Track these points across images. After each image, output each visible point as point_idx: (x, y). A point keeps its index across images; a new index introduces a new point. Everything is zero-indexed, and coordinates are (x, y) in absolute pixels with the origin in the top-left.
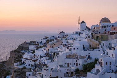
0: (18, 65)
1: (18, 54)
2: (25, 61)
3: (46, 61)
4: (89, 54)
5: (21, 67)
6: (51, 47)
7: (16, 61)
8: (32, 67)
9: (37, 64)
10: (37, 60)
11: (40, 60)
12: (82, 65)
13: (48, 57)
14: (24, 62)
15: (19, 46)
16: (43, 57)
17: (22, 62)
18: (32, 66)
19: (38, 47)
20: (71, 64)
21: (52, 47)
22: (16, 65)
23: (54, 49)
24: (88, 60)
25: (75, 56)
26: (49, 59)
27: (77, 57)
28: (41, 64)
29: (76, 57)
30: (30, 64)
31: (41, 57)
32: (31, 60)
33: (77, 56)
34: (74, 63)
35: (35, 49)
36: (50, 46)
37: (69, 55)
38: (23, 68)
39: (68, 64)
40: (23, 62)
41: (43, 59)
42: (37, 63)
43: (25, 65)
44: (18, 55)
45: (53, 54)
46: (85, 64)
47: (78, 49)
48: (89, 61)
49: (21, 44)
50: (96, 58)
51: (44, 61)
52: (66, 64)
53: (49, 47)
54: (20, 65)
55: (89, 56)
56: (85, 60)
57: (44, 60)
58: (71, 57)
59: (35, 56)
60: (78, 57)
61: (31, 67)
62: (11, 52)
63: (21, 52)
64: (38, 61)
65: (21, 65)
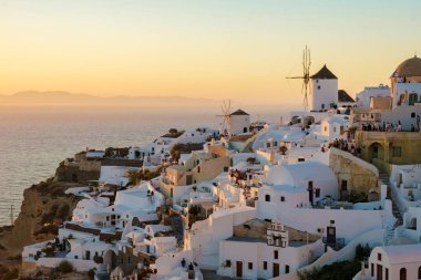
0: (38, 256)
1: (52, 202)
2: (71, 237)
3: (154, 242)
4: (333, 222)
5: (53, 262)
6: (184, 178)
7: (41, 232)
8: (98, 266)
9: (117, 253)
10: (118, 236)
11: (130, 235)
12: (299, 274)
13: (167, 223)
14: (65, 241)
15: (62, 165)
16: (147, 223)
17: (57, 240)
18: (98, 259)
19: (135, 172)
20: (250, 266)
21: (189, 181)
22: (30, 255)
23: (195, 189)
24: (326, 251)
25: (269, 232)
26: (166, 234)
27: (280, 238)
28: (135, 253)
29: (275, 238)
30: (88, 253)
31: (136, 222)
32: (96, 232)
33: (276, 234)
34: (265, 263)
35: (126, 181)
36: (180, 177)
37: (246, 226)
38: (57, 269)
39: (239, 265)
40: (61, 242)
41: (145, 231)
42: (120, 246)
43: (69, 258)
44: (55, 208)
45: (187, 209)
46: (309, 268)
47: (283, 199)
48: (331, 256)
49: (71, 160)
50: (364, 245)
51: (146, 242)
52: (228, 263)
53: (174, 180)
54: (50, 253)
55: (331, 232)
56: (312, 252)
57: (148, 238)
58: (252, 233)
59: (114, 217)
60: (283, 235)
61: (91, 264)
62: (26, 193)
63: (67, 192)
64: (124, 241)
65: (54, 255)
